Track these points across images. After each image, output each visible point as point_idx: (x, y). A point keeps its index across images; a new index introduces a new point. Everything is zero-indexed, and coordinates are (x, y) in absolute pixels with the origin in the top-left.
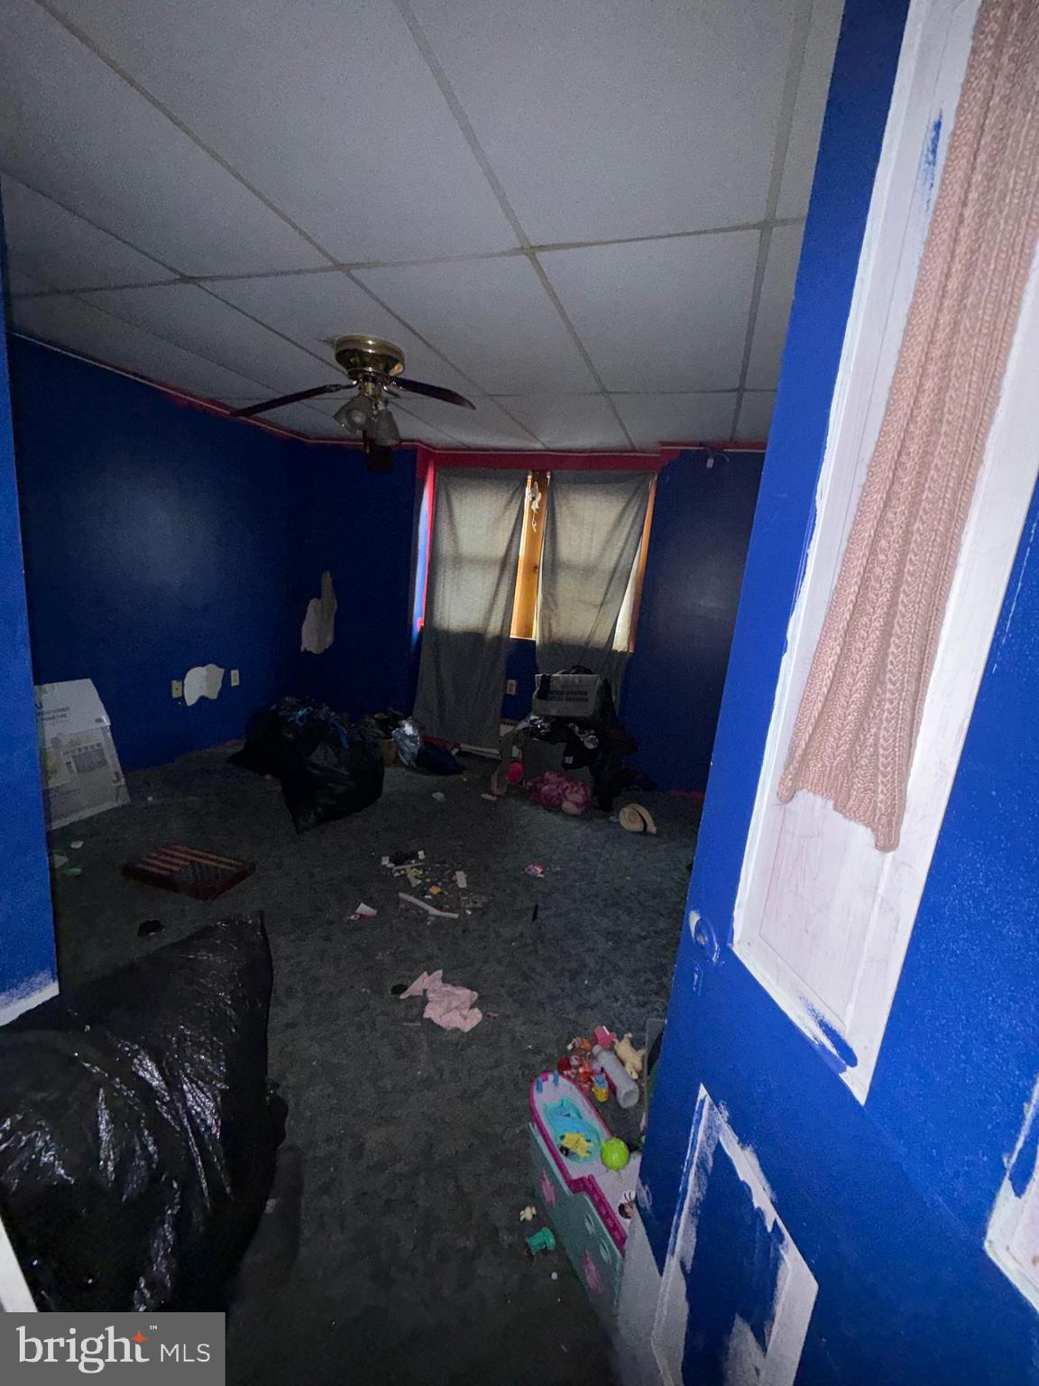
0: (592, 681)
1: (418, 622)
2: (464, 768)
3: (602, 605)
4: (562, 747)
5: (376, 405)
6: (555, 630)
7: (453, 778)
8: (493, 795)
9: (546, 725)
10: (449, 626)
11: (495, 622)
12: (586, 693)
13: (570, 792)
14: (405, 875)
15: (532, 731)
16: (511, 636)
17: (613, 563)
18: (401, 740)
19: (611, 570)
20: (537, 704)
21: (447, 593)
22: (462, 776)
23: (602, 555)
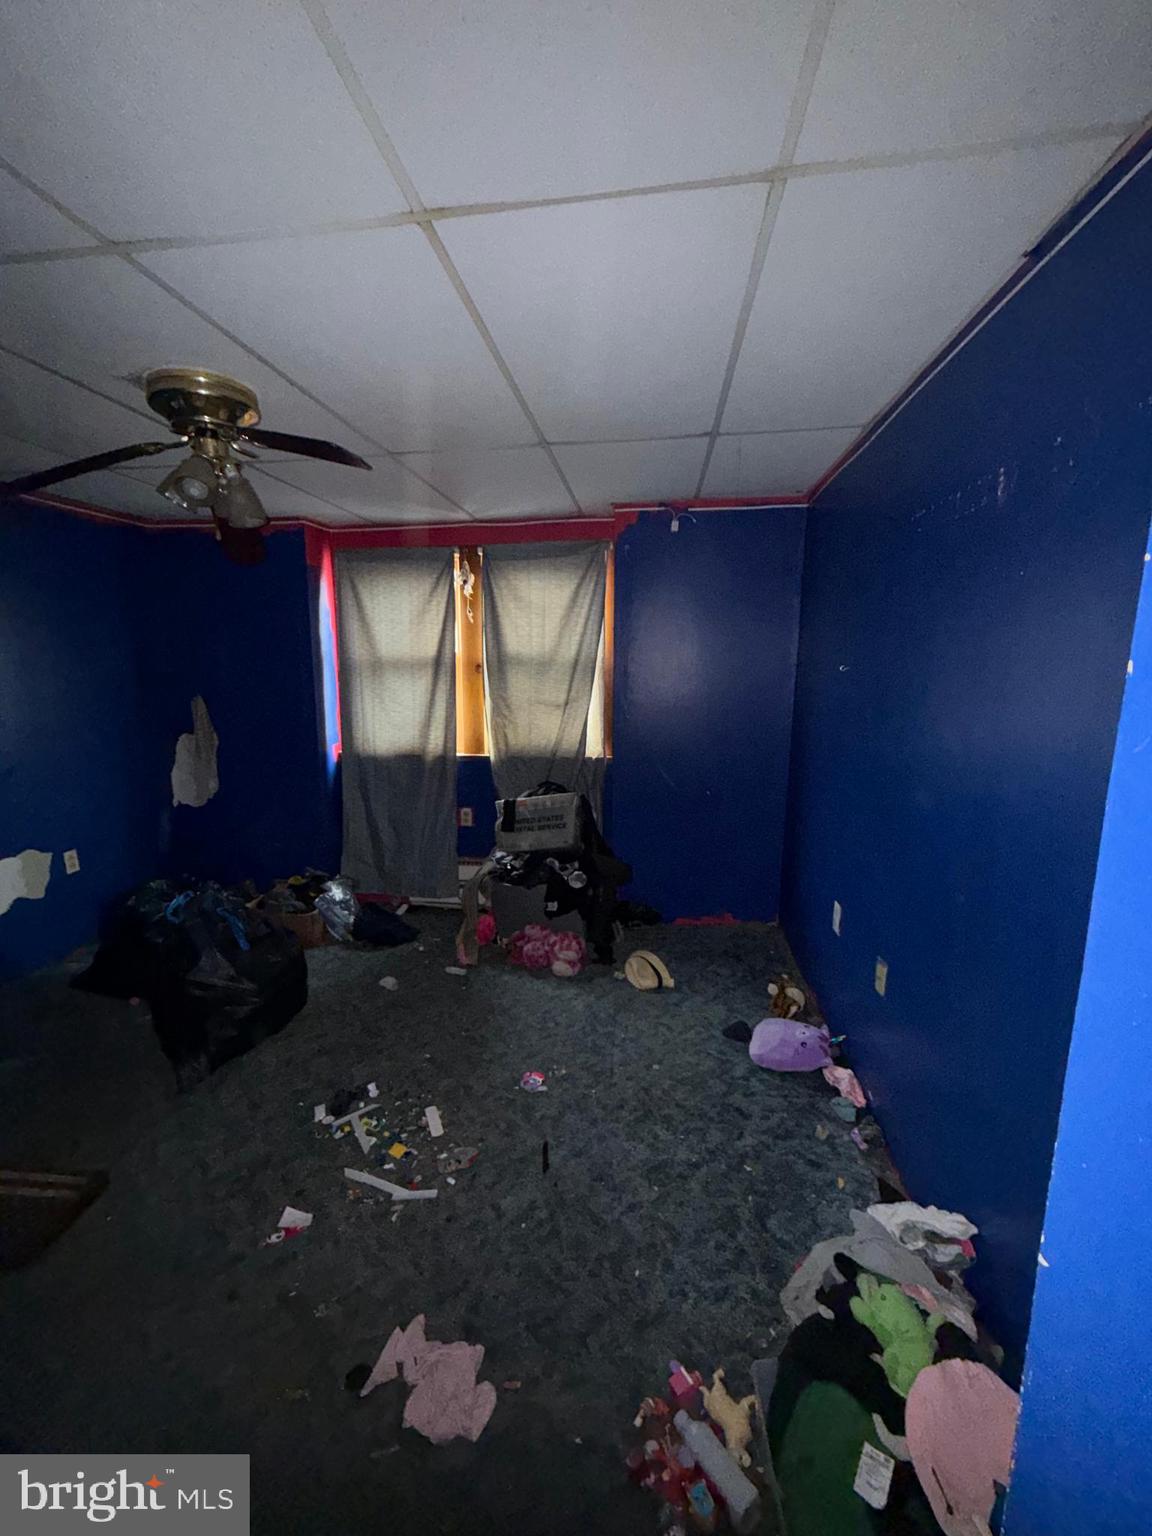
0: (567, 801)
1: (333, 749)
2: (419, 932)
3: (566, 704)
4: (543, 888)
5: (223, 470)
6: (512, 741)
7: (404, 949)
8: (462, 967)
9: (517, 864)
10: (374, 750)
11: (436, 738)
12: (562, 817)
13: (561, 949)
14: (351, 1133)
15: (500, 875)
16: (458, 754)
17: (573, 652)
18: (328, 909)
19: (573, 661)
20: (502, 837)
21: (368, 708)
22: (416, 944)
23: (558, 644)
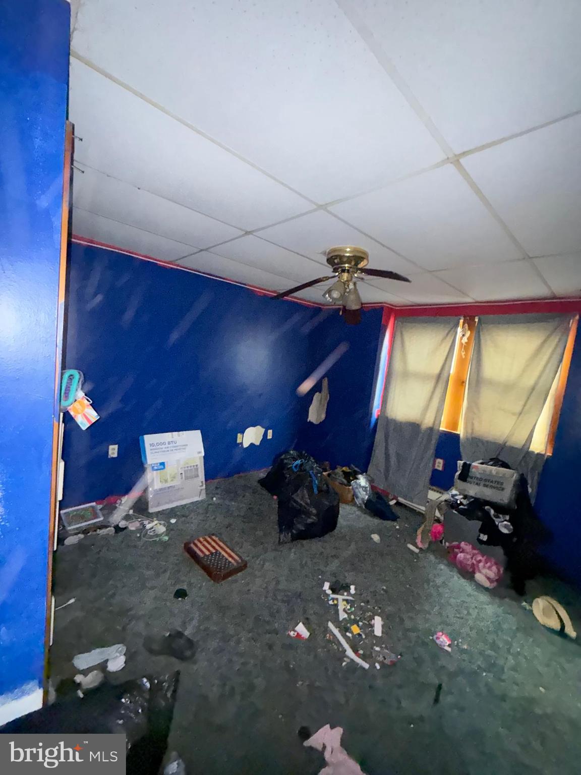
0: (510, 476)
1: (376, 412)
2: (399, 518)
3: (520, 414)
4: (478, 524)
5: (348, 286)
6: (477, 429)
7: (388, 523)
8: (417, 547)
9: (465, 502)
10: (396, 417)
11: (430, 417)
12: (502, 484)
13: (484, 567)
14: (336, 605)
15: (452, 505)
16: (441, 429)
17: (532, 383)
18: (357, 488)
19: (530, 387)
20: (458, 483)
21: (397, 395)
22: (395, 524)
23: (521, 375)
